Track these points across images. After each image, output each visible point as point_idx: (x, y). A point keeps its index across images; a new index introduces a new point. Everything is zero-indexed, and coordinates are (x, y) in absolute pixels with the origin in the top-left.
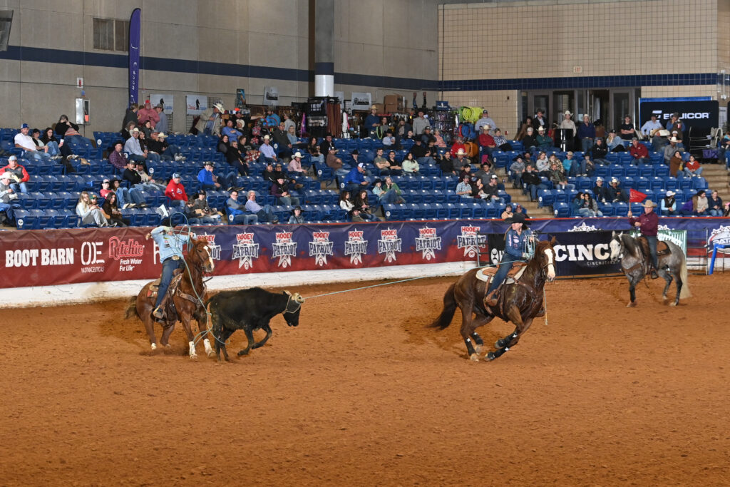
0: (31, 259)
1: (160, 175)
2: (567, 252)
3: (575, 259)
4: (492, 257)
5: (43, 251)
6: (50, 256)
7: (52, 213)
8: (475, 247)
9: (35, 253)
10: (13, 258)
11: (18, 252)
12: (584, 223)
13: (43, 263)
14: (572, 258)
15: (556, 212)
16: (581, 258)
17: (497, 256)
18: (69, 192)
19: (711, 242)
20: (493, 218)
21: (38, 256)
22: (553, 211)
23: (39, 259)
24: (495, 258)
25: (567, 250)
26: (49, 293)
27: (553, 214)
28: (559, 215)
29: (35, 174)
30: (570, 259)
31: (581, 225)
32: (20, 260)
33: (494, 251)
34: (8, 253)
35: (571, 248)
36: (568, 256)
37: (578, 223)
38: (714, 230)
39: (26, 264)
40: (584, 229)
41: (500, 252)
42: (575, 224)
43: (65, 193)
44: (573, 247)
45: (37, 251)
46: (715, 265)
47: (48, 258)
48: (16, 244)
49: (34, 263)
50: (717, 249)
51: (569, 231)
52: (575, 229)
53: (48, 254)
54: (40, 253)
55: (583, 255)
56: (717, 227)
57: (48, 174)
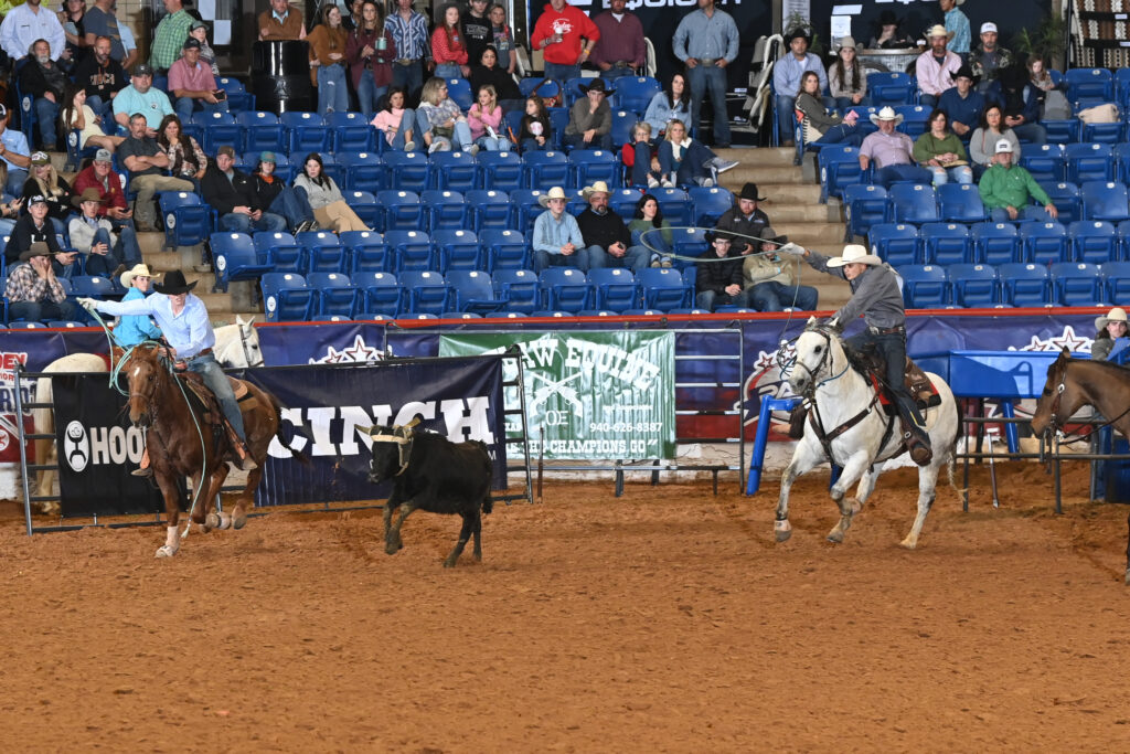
2: (306, 430)
3: (330, 450)
4: (69, 447)
8: (12, 419)
12: (359, 337)
14: (323, 448)
15: (271, 304)
16: (349, 448)
17: (83, 446)
19: (754, 392)
20: (70, 325)
22: (261, 300)
24: (77, 452)
25: (308, 423)
27: (263, 311)
28: (281, 313)
30: (317, 451)
31: (351, 343)
33: (75, 427)
35: (321, 417)
36: (311, 442)
37: (340, 337)
38: (762, 353)
40: (361, 357)
41: (94, 431)
42: (331, 340)
44: (329, 413)
46: (766, 463)
50: (770, 414)
51: (312, 361)
52: (332, 355)
55: (357, 438)
56: (770, 347)
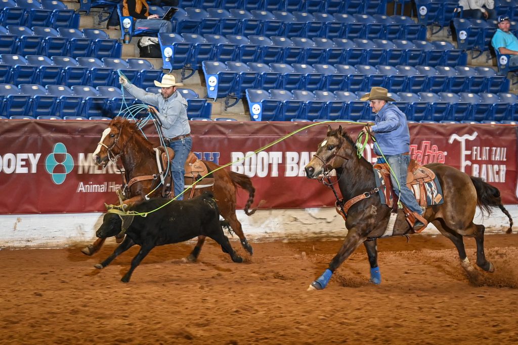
0: (270, 166)
1: (477, 43)
5: (290, 155)
6: (298, 163)
7: (305, 96)
9: (276, 156)
10: (243, 164)
11: (250, 154)
13: (289, 174)
18: (332, 64)
21: (280, 162)
23: (282, 167)
26: (296, 219)
29: (281, 35)
32: (253, 167)
34: (236, 155)
39: (262, 174)
43: (325, 67)
45: (279, 154)
47: (295, 166)
48: (249, 143)
49: (275, 173)
53: (296, 160)
54: (284, 158)
57: (301, 36)
